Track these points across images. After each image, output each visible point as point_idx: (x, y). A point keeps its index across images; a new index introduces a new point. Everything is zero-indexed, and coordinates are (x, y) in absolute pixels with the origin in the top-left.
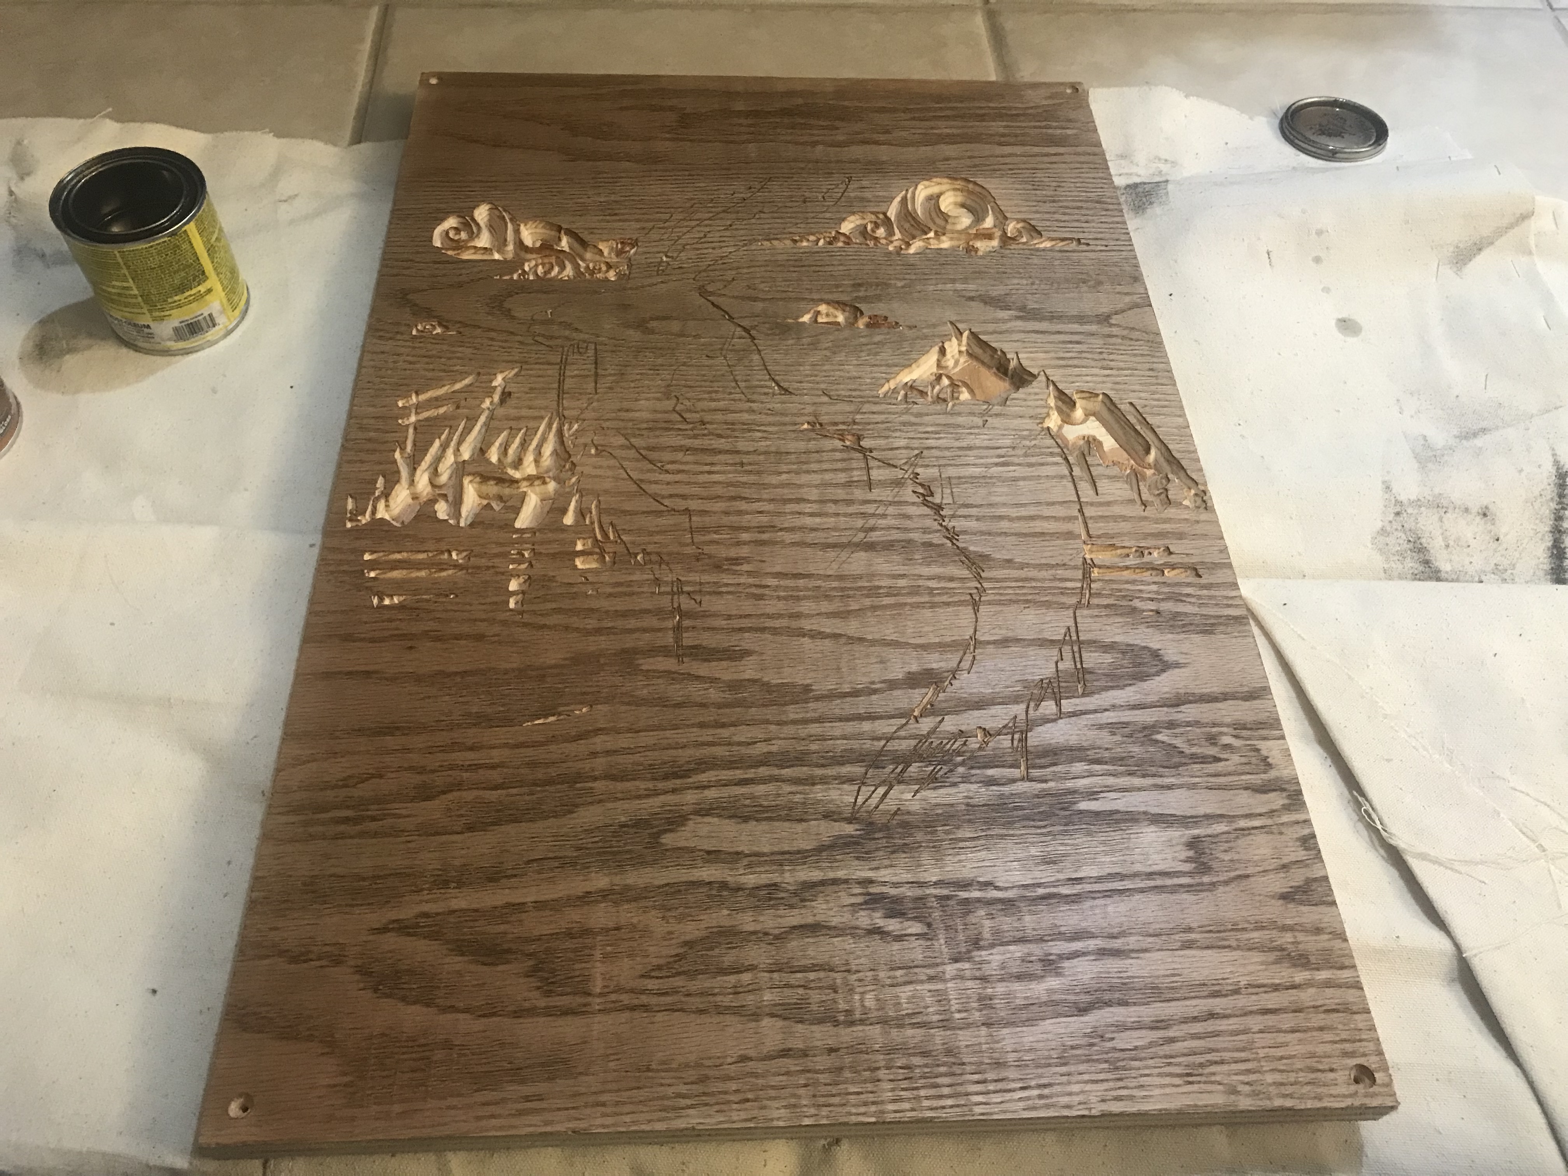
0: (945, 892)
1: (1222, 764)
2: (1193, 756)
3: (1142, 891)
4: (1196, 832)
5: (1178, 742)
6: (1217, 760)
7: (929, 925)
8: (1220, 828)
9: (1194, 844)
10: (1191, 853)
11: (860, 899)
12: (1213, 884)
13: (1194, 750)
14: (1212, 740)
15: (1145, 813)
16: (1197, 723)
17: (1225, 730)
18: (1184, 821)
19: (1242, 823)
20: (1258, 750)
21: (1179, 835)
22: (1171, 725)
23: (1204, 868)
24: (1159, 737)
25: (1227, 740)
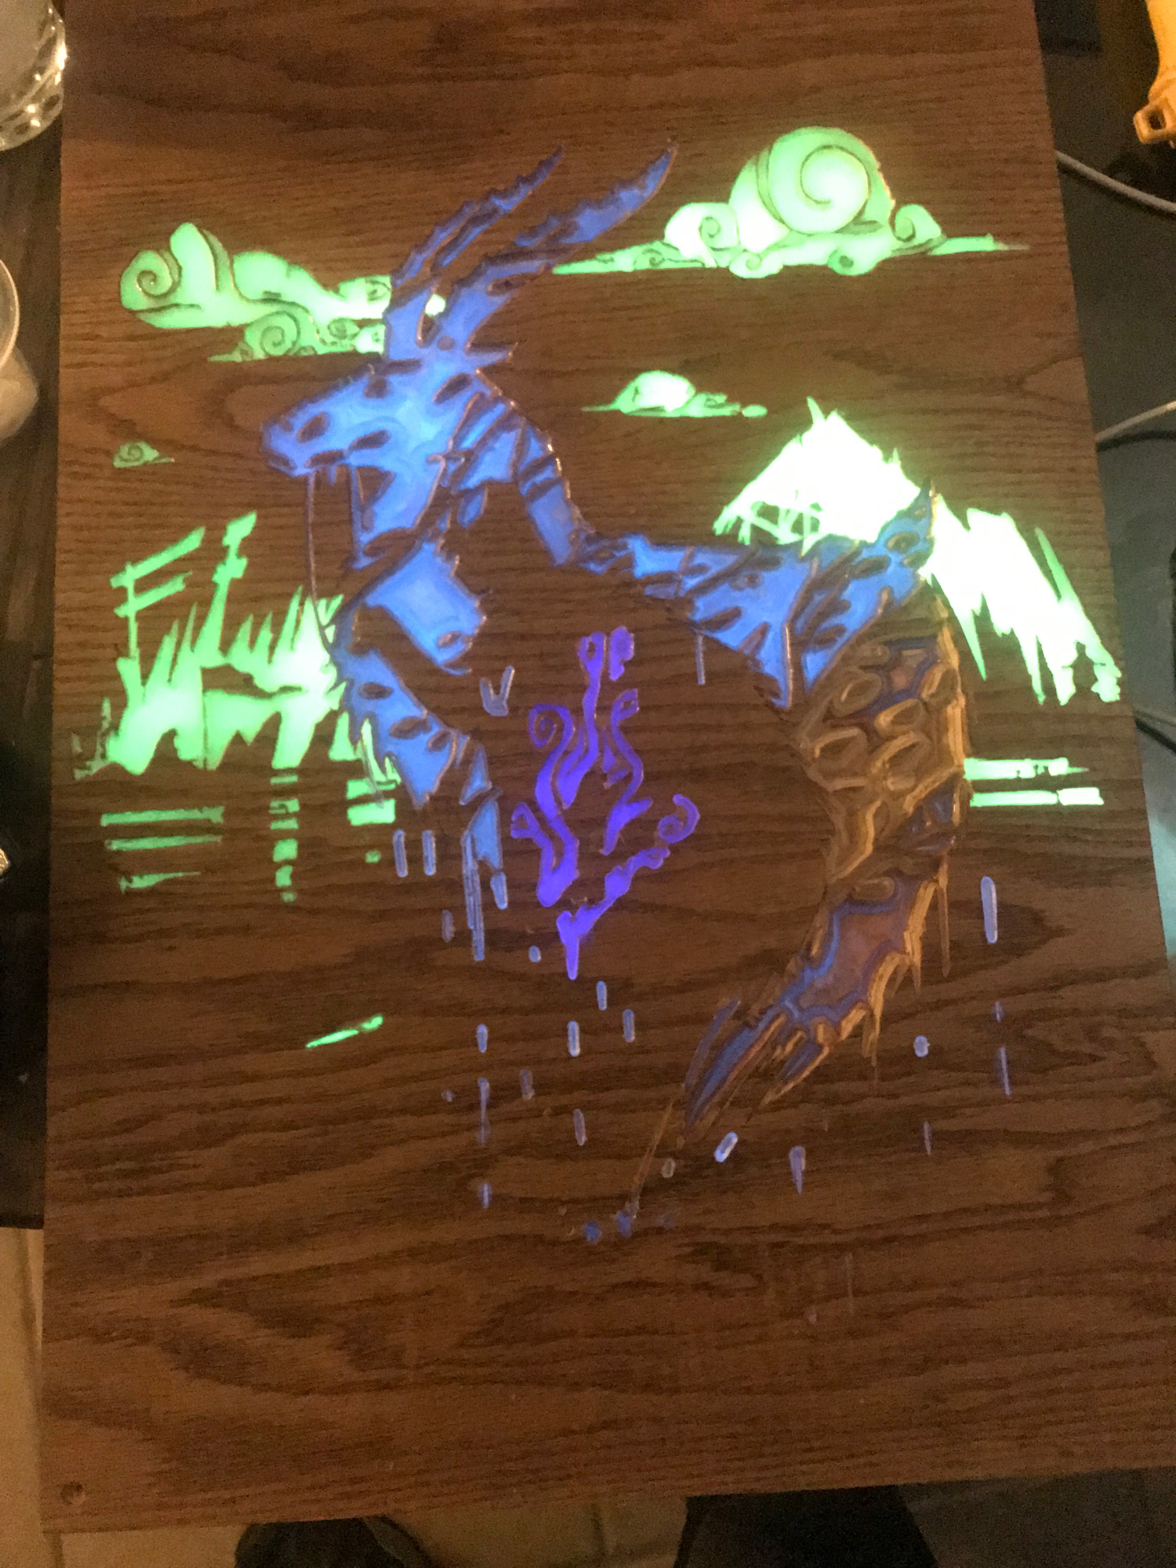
0: (779, 1238)
2: (1067, 1055)
3: (992, 1228)
4: (1059, 1153)
6: (1094, 1058)
7: (760, 1277)
8: (1090, 1146)
10: (1051, 1180)
11: (686, 1250)
12: (1072, 1217)
13: (1070, 1047)
14: (1092, 1033)
15: (1005, 1132)
16: (1075, 1012)
18: (1047, 1140)
19: (1113, 1141)
20: (1142, 1045)
23: (1064, 1197)
24: (1029, 1032)
25: (1107, 1032)
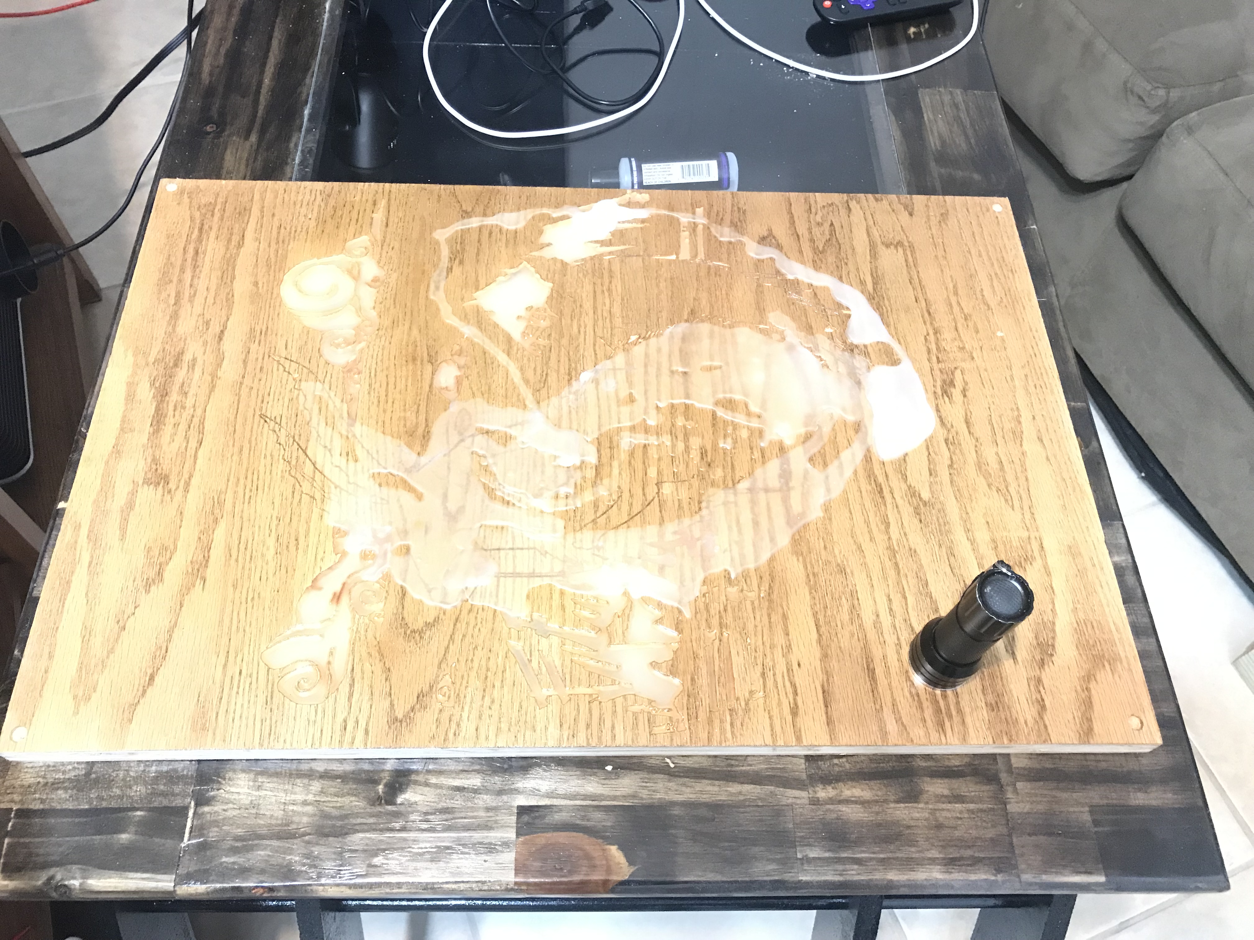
0: (934, 359)
1: (835, 224)
2: (831, 235)
3: (918, 272)
4: (879, 243)
5: (823, 239)
6: (832, 225)
7: (956, 368)
8: (875, 233)
9: (887, 245)
10: (892, 247)
11: (946, 399)
12: (909, 242)
13: (827, 233)
14: (819, 224)
15: (871, 262)
16: (809, 229)
17: (812, 218)
18: (873, 247)
19: (871, 223)
20: (823, 206)
21: (882, 250)
23: (899, 244)
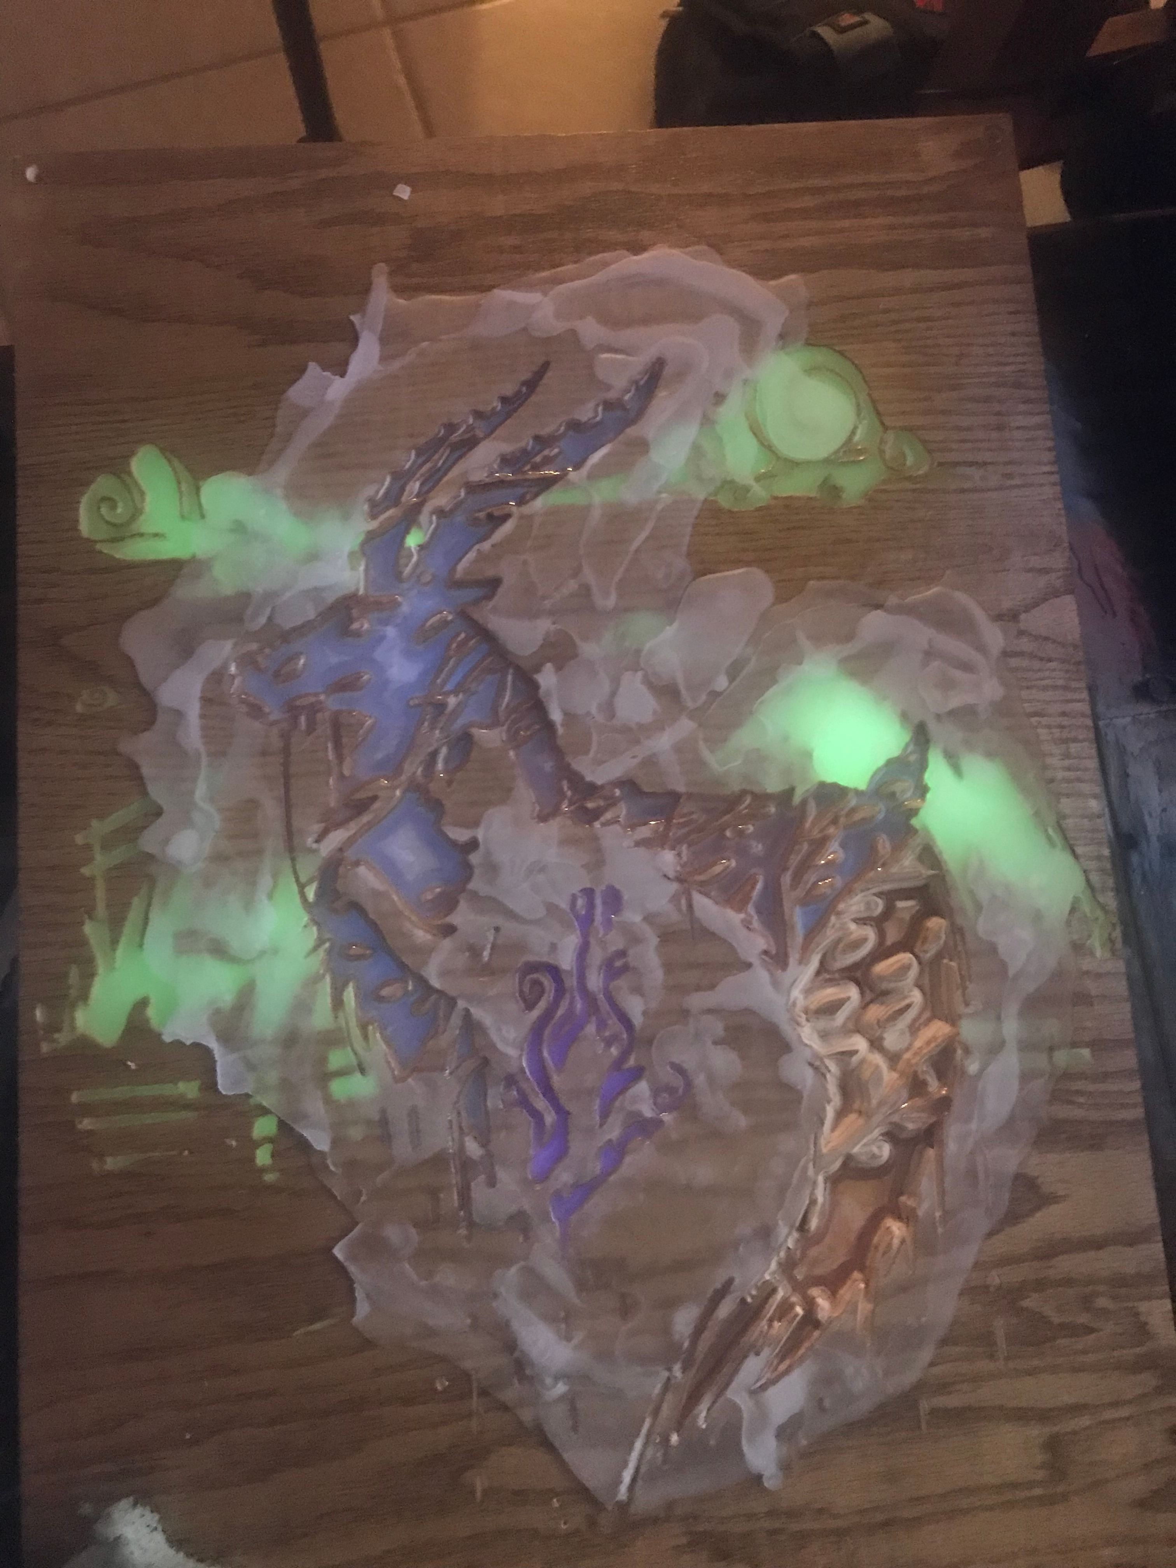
1: (1093, 1336)
2: (1062, 1327)
3: (990, 1508)
4: (1056, 1429)
5: (1048, 1311)
6: (1091, 1330)
8: (1085, 1421)
9: (1053, 1445)
10: (1047, 1457)
12: (1066, 1495)
13: (1064, 1318)
14: (1086, 1302)
15: (1001, 1408)
16: (1068, 1282)
17: (1102, 1288)
18: (1043, 1416)
19: (1109, 1414)
20: (1137, 1314)
21: (1037, 1432)
22: (1040, 1285)
23: (1059, 1474)
24: (1026, 1303)
25: (1102, 1302)
